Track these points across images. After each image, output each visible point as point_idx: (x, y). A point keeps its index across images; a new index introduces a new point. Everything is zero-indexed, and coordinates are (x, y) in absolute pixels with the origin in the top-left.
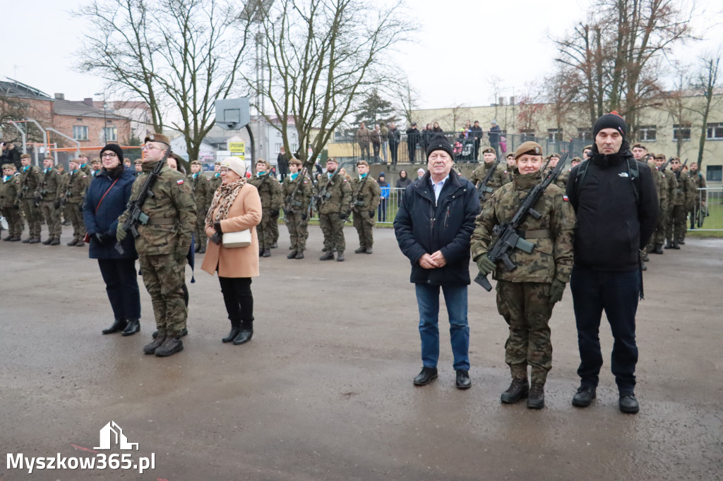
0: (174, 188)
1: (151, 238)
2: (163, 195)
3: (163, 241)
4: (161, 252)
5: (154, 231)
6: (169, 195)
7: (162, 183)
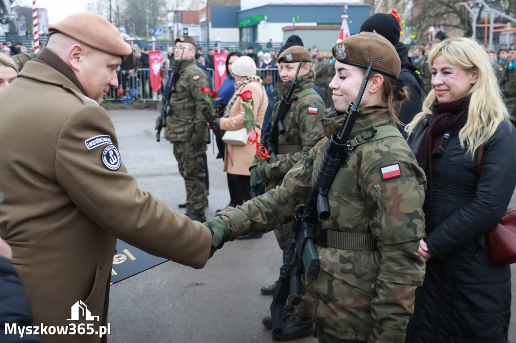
0: (191, 83)
1: (173, 126)
2: (182, 89)
3: (181, 129)
4: (178, 139)
5: (174, 120)
6: (188, 89)
7: (183, 78)
